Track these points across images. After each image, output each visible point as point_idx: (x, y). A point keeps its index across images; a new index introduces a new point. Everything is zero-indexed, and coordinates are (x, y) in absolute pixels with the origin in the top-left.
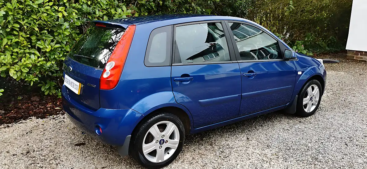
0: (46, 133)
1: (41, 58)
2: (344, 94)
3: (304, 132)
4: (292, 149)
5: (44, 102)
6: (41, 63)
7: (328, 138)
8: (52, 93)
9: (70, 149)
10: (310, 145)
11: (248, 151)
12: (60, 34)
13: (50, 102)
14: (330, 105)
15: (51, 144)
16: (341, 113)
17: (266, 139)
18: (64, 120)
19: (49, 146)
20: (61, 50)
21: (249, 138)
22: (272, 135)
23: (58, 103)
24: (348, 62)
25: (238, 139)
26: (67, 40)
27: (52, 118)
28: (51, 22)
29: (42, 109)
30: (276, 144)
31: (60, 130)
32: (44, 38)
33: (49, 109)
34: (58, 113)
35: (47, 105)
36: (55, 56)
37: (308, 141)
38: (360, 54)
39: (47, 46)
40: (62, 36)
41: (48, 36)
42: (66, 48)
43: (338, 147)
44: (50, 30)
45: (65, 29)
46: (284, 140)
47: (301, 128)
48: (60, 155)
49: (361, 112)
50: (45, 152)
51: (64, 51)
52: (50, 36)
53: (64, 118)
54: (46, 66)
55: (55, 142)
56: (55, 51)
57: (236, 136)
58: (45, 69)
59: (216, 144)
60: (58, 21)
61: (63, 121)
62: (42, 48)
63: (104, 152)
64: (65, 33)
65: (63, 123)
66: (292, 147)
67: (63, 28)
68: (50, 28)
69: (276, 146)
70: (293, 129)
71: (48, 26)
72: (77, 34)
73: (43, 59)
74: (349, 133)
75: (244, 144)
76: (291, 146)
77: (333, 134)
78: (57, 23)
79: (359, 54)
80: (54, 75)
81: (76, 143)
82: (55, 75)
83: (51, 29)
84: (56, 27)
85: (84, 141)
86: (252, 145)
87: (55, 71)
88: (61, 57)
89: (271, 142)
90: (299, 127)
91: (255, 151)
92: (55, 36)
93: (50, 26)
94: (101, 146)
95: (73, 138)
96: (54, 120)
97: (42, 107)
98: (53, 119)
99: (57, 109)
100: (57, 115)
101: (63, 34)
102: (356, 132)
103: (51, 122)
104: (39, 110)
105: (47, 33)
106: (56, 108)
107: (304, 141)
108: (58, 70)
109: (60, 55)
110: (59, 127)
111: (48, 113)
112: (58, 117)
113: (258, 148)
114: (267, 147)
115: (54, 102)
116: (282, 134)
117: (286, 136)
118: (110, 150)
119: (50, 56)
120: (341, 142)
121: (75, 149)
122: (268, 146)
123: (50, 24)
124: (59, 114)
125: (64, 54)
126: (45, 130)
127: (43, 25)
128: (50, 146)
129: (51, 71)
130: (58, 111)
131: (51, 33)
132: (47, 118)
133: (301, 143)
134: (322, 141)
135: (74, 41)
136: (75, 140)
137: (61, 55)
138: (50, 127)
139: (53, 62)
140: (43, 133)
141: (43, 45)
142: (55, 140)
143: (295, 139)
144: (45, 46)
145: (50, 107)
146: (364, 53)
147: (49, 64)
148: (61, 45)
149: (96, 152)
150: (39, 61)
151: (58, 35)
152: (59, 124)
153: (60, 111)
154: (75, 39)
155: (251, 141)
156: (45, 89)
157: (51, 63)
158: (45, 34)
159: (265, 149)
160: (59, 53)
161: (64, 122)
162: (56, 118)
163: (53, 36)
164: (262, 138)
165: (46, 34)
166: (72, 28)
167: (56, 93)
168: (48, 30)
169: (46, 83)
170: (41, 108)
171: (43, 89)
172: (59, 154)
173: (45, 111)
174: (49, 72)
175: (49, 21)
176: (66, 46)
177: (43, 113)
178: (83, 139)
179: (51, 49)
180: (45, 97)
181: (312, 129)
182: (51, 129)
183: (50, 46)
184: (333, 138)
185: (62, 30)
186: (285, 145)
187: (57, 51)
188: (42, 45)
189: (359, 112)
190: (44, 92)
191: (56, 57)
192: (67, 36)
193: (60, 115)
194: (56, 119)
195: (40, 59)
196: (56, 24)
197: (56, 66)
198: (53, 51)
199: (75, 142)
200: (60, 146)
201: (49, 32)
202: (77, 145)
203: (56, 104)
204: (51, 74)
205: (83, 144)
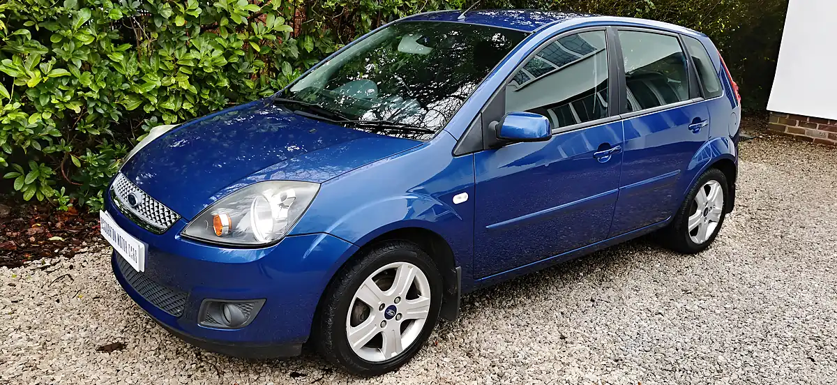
0: (20, 309)
1: (13, 102)
2: (776, 220)
3: (701, 320)
4: (680, 370)
5: (21, 219)
6: (11, 117)
7: (763, 340)
8: (45, 197)
9: (82, 360)
10: (721, 359)
11: (567, 375)
12: (65, 40)
13: (36, 221)
14: (748, 247)
15: (30, 344)
16: (780, 270)
17: (609, 337)
18: (70, 272)
19: (23, 351)
20: (69, 85)
21: (566, 336)
22: (622, 328)
23: (58, 225)
24: (771, 140)
25: (538, 339)
26: (85, 58)
27: (39, 266)
28: (42, 8)
29: (15, 239)
30: (637, 354)
31: (58, 301)
32: (21, 48)
33: (33, 239)
34: (56, 251)
35: (29, 230)
36: (51, 99)
37: (714, 347)
38: (800, 122)
39: (30, 73)
40: (73, 45)
41: (32, 45)
42: (84, 79)
43: (792, 366)
44: (38, 29)
45: (79, 29)
46: (655, 342)
47: (692, 310)
48: (53, 380)
49: (828, 269)
50: (11, 370)
51: (76, 86)
52: (40, 46)
53: (71, 267)
54: (26, 126)
55: (43, 339)
56: (53, 86)
57: (532, 330)
58: (22, 133)
59: (483, 351)
60: (62, 6)
61: (70, 276)
62: (16, 78)
63: (178, 370)
64: (81, 37)
65: (68, 283)
66: (679, 364)
67: (76, 24)
68: (38, 22)
69: (637, 359)
70: (673, 313)
71: (31, 18)
72: (113, 41)
73: (17, 105)
74: (811, 325)
75: (555, 352)
76: (676, 361)
77: (773, 327)
78: (59, 10)
79: (798, 121)
80: (48, 148)
81: (100, 344)
82: (50, 149)
83: (41, 25)
84: (54, 20)
85: (123, 336)
86: (575, 356)
87: (49, 140)
88: (68, 102)
89: (622, 347)
90: (688, 307)
91: (587, 376)
92: (53, 46)
93: (39, 19)
94: (170, 355)
95: (93, 327)
96: (44, 272)
97: (15, 234)
98: (43, 269)
99: (55, 241)
100: (53, 256)
101: (75, 40)
102: (827, 324)
103: (36, 278)
104: (4, 241)
105: (29, 38)
106: (51, 239)
107: (705, 348)
108: (60, 138)
109: (64, 96)
110: (56, 292)
111: (29, 253)
112: (54, 265)
113: (594, 367)
114: (614, 363)
115: (48, 220)
116: (646, 325)
117: (657, 331)
118: (194, 366)
119: (37, 100)
120: (796, 350)
121: (99, 360)
122: (617, 361)
123: (38, 13)
124: (58, 255)
125: (76, 95)
126: (16, 302)
127: (19, 15)
128: (28, 349)
129: (40, 141)
130: (57, 247)
131: (42, 36)
132: (26, 266)
133: (698, 353)
134: (750, 348)
135: (104, 62)
136: (98, 333)
137: (68, 98)
138: (30, 293)
139: (47, 116)
140: (10, 311)
141: (18, 68)
142: (43, 332)
143: (681, 341)
144: (25, 71)
145: (36, 235)
146: (808, 120)
147: (34, 120)
148: (69, 71)
149: (154, 370)
150: (7, 113)
151: (60, 44)
152: (57, 285)
153: (61, 245)
154: (109, 56)
155: (572, 343)
156: (25, 185)
157: (39, 117)
158: (24, 40)
159: (609, 369)
160: (63, 92)
161: (72, 279)
162: (49, 266)
163: (48, 44)
164: (598, 336)
165: (27, 39)
166: (100, 26)
167: (54, 197)
168: (32, 29)
169: (27, 170)
170: (10, 238)
171: (17, 186)
172: (52, 377)
173: (23, 245)
174: (34, 142)
175: (37, 5)
176: (81, 73)
177: (16, 252)
178: (122, 331)
179: (39, 80)
180: (23, 206)
181: (718, 312)
182: (33, 298)
183: (38, 73)
184: (775, 339)
185: (72, 30)
186: (660, 358)
187: (56, 85)
188: (17, 70)
189: (822, 269)
190: (20, 193)
191: (54, 101)
192: (85, 47)
193: (62, 257)
194: (49, 269)
195: (9, 107)
196: (56, 14)
197: (54, 125)
198: (47, 86)
199: (98, 338)
200: (57, 349)
201: (36, 35)
202: (102, 349)
203: (53, 225)
204: (38, 148)
205: (120, 346)
